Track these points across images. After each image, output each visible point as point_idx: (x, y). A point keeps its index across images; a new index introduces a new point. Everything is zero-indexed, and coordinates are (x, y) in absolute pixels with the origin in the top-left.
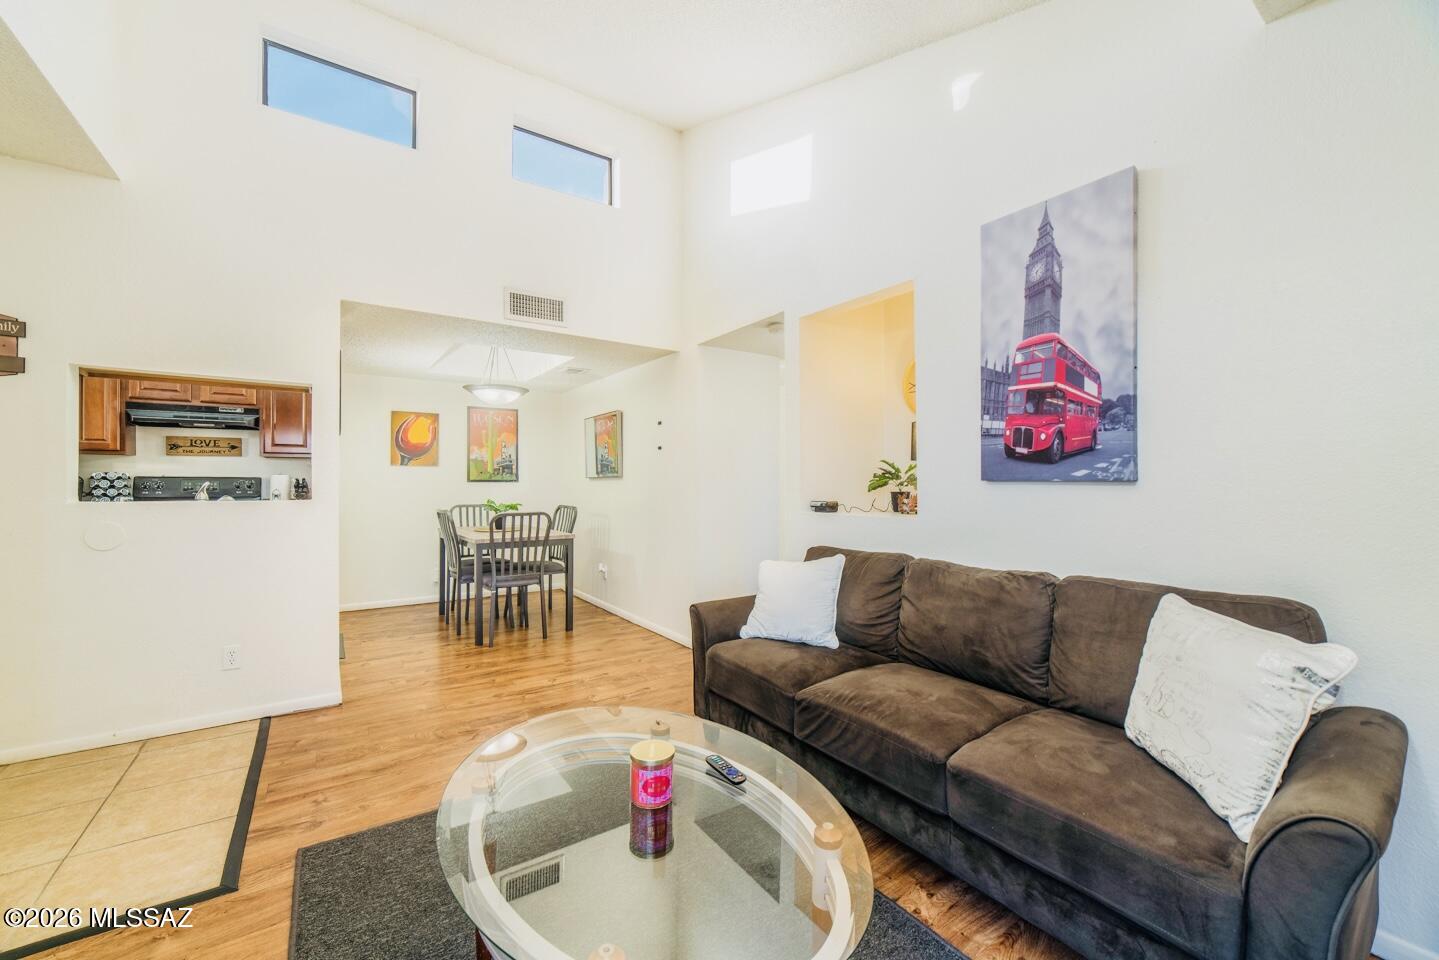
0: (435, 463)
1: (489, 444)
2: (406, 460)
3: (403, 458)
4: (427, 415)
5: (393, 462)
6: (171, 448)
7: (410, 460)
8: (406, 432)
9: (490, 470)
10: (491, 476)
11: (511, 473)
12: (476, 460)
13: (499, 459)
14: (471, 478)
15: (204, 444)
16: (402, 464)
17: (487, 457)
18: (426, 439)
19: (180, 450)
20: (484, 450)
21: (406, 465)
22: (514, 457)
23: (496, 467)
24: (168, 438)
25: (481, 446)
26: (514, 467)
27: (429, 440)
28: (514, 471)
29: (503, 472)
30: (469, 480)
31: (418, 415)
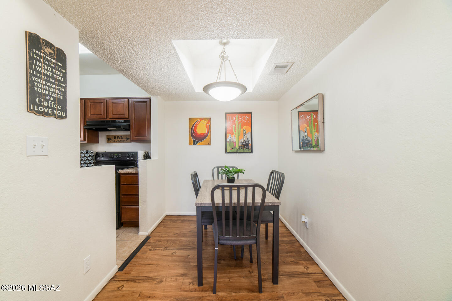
0: (209, 144)
1: (237, 132)
2: (196, 142)
3: (194, 141)
4: (204, 119)
5: (190, 144)
6: (108, 140)
7: (197, 142)
8: (195, 128)
9: (237, 146)
10: (237, 150)
11: (249, 148)
12: (230, 142)
13: (242, 141)
14: (228, 151)
15: (118, 138)
16: (194, 144)
17: (236, 140)
18: (205, 131)
19: (111, 141)
20: (234, 136)
21: (196, 145)
22: (250, 139)
23: (240, 145)
24: (107, 136)
25: (232, 134)
26: (250, 145)
27: (206, 132)
28: (250, 147)
29: (244, 147)
30: (226, 152)
31: (201, 119)
